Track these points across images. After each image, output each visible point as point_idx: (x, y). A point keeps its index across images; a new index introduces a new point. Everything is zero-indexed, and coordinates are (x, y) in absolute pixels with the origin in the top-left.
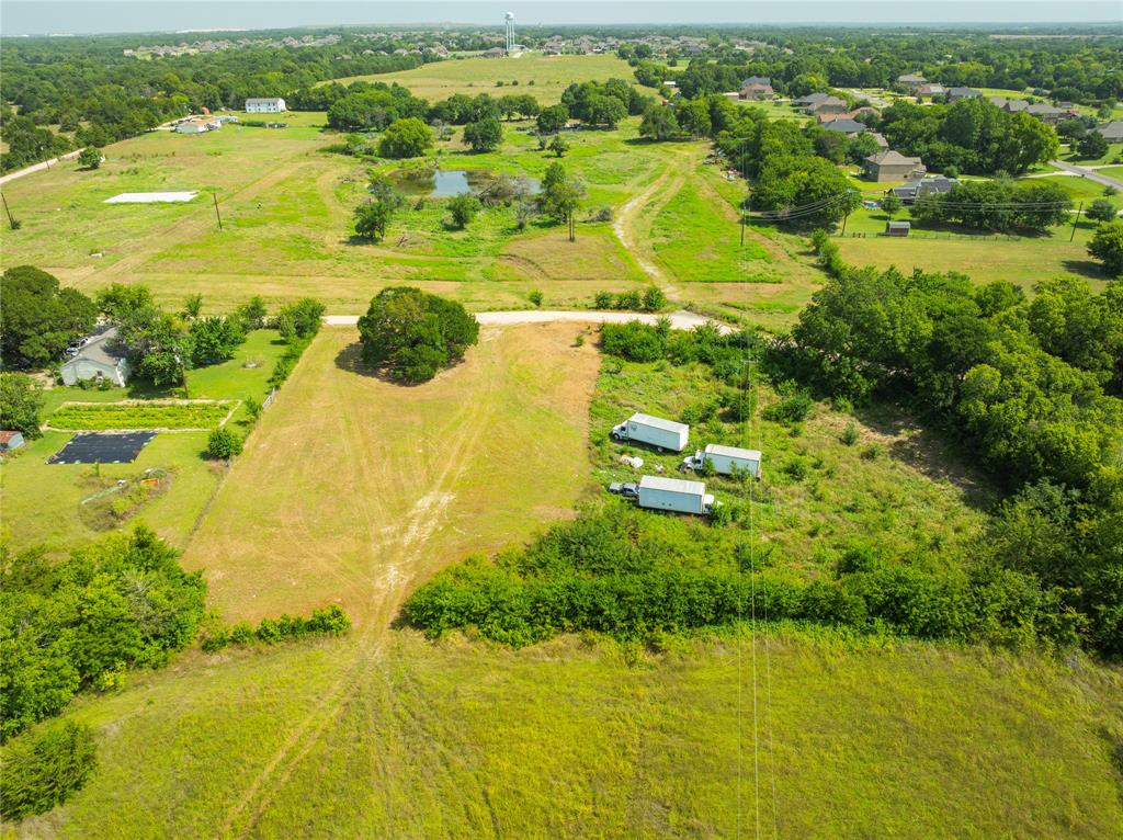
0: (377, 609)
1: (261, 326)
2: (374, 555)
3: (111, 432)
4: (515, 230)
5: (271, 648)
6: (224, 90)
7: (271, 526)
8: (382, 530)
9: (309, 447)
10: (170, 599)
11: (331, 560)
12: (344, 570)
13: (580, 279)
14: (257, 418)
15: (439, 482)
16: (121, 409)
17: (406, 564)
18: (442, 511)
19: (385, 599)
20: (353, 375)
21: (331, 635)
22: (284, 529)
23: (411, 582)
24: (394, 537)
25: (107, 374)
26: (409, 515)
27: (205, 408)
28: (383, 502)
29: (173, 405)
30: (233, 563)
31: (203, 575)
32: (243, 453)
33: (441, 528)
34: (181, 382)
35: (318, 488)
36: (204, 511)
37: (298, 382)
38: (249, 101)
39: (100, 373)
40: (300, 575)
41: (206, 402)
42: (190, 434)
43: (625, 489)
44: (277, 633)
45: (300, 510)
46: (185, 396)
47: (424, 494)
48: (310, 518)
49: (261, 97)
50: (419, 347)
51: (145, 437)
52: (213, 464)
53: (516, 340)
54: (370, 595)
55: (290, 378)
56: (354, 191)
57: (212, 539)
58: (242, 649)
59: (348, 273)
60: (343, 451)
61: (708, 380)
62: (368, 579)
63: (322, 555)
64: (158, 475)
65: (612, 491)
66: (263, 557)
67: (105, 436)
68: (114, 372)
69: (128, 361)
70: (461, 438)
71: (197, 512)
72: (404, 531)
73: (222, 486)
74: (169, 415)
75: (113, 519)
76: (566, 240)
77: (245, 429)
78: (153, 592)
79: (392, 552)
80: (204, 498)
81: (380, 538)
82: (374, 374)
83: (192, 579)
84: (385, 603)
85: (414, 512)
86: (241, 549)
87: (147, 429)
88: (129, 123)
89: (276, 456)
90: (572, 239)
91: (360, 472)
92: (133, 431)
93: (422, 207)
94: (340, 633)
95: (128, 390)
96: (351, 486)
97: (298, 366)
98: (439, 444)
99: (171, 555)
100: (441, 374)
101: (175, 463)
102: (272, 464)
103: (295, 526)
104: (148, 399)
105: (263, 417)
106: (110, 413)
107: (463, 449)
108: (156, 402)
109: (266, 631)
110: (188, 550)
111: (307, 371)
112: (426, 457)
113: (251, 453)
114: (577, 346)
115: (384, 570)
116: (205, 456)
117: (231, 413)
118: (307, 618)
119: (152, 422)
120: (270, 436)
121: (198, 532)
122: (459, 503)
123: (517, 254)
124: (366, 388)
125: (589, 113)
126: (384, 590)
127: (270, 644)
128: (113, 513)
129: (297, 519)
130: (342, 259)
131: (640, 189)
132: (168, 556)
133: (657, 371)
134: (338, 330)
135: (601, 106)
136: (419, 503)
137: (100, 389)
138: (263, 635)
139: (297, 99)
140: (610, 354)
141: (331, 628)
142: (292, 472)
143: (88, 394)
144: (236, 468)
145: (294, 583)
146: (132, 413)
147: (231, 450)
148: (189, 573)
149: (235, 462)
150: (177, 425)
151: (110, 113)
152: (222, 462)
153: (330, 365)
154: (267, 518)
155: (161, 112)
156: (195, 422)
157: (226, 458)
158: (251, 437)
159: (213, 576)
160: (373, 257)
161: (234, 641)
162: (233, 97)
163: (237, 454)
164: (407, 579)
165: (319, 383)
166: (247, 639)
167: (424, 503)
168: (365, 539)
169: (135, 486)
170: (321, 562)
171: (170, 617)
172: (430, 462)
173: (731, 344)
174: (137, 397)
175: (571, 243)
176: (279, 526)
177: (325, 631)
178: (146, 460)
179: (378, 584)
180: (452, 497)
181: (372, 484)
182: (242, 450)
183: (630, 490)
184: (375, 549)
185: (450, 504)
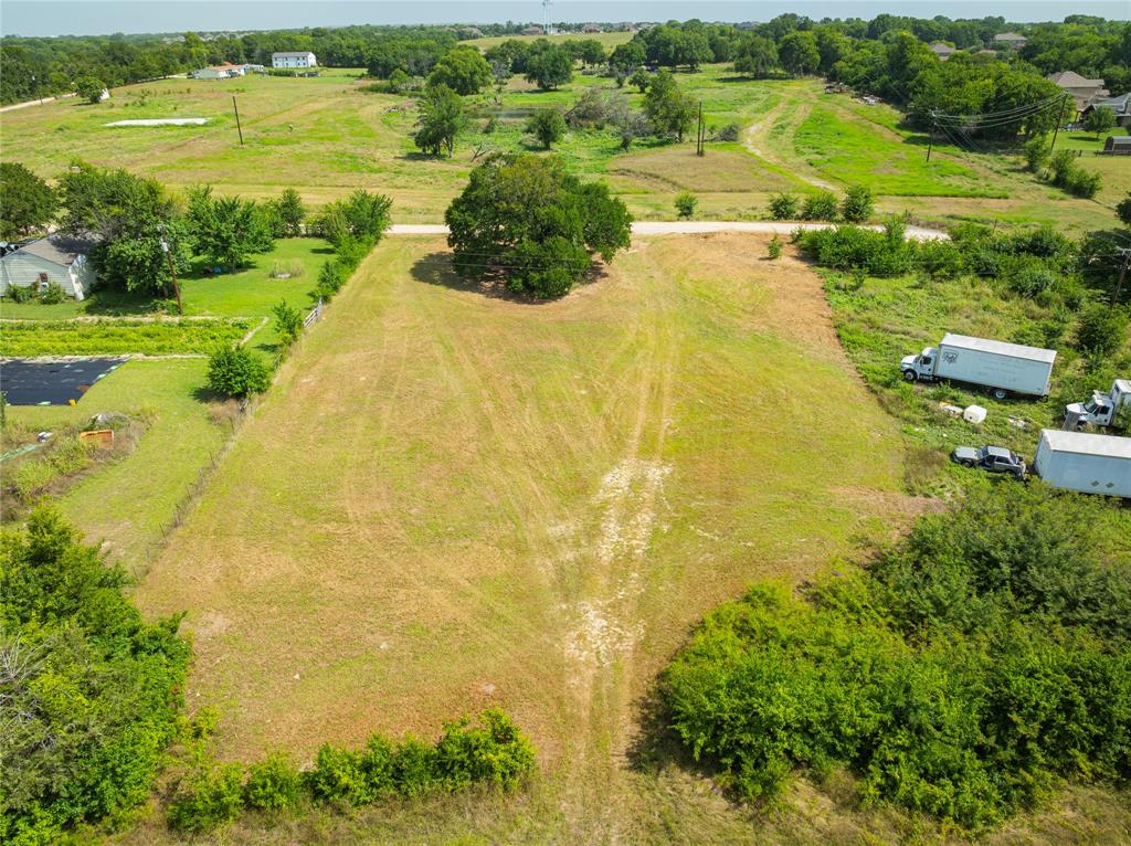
0: (585, 714)
1: (297, 234)
2: (546, 582)
3: (49, 359)
4: (617, 149)
5: (343, 824)
6: (249, 45)
7: (327, 521)
8: (550, 530)
9: (385, 384)
10: (93, 693)
11: (459, 594)
12: (488, 616)
13: (731, 191)
14: (295, 338)
15: (634, 443)
16: (73, 327)
17: (620, 603)
18: (657, 494)
19: (596, 687)
20: (442, 289)
21: (491, 787)
22: (355, 527)
23: (643, 646)
24: (578, 545)
25: (55, 278)
26: (594, 501)
27: (208, 325)
28: (539, 478)
29: (157, 323)
30: (250, 597)
31: (183, 625)
32: (272, 389)
33: (665, 528)
34: (172, 292)
35: (412, 449)
36: (197, 489)
37: (358, 295)
38: (275, 55)
39: (44, 277)
40: (396, 625)
41: (210, 318)
42: (181, 361)
43: (992, 458)
44: (358, 784)
45: (383, 489)
46: (178, 310)
47: (613, 463)
48: (404, 505)
49: (289, 51)
50: (548, 241)
51: (104, 366)
52: (217, 408)
53: (674, 252)
54: (560, 676)
55: (344, 289)
56: (404, 117)
57: (207, 546)
58: (270, 826)
59: (412, 185)
60: (447, 389)
61: (1005, 298)
62: (545, 638)
63: (438, 581)
64: (112, 424)
65: (963, 461)
66: (316, 585)
67: (35, 365)
68: (65, 275)
69: (90, 259)
70: (645, 374)
71: (180, 492)
72: (593, 533)
73: (231, 445)
74: (148, 335)
75: (12, 502)
76: (693, 155)
77: (272, 355)
78: (49, 680)
79: (581, 575)
80: (198, 465)
81: (548, 546)
82: (474, 288)
83: (154, 637)
84: (597, 697)
85: (601, 495)
86: (269, 567)
87: (108, 355)
88: (139, 66)
89: (330, 395)
90: (700, 153)
91: (486, 426)
92: (83, 358)
93: (493, 130)
94: (515, 783)
95: (86, 304)
96: (472, 447)
97: (354, 277)
98: (612, 383)
99: (112, 582)
100: (577, 290)
101: (147, 405)
102: (322, 411)
103: (375, 521)
104: (117, 315)
105: (303, 340)
106: (52, 333)
107: (656, 389)
108: (130, 319)
109: (331, 780)
110: (158, 568)
111: (369, 283)
112: (597, 402)
113: (284, 392)
114: (770, 259)
115: (576, 617)
116: (203, 395)
117: (250, 335)
118: (427, 741)
119: (117, 344)
120: (318, 366)
121: (179, 531)
122: (684, 480)
123: (633, 169)
124: (466, 304)
125: (669, 52)
126: (588, 664)
127: (339, 812)
128: (14, 492)
129: (377, 507)
130: (400, 172)
131: (759, 116)
132: (101, 585)
133: (916, 287)
134: (408, 239)
135: (683, 44)
136: (607, 479)
137: (44, 302)
138: (320, 787)
139: (330, 55)
140: (829, 267)
141: (489, 769)
142: (361, 423)
143: (23, 309)
144: (257, 415)
145: (384, 646)
146: (87, 331)
147: (250, 383)
148: (149, 621)
149: (255, 404)
150: (160, 349)
151: (119, 53)
152: (233, 404)
153: (403, 278)
154: (320, 506)
155: (177, 61)
156: (190, 346)
157: (240, 396)
158: (284, 367)
159: (206, 627)
160: (440, 172)
161: (249, 804)
162: (258, 51)
163: (259, 391)
164: (630, 639)
165: (390, 298)
166: (283, 800)
167: (617, 479)
168: (520, 548)
169: (67, 442)
170: (438, 596)
171: (86, 748)
172: (606, 409)
173: (1019, 250)
174: (102, 313)
175: (699, 159)
176: (343, 519)
177: (475, 778)
178: (96, 401)
179: (570, 649)
180: (667, 470)
181: (511, 445)
182: (269, 383)
183: (1000, 459)
184: (543, 569)
185: (666, 480)
